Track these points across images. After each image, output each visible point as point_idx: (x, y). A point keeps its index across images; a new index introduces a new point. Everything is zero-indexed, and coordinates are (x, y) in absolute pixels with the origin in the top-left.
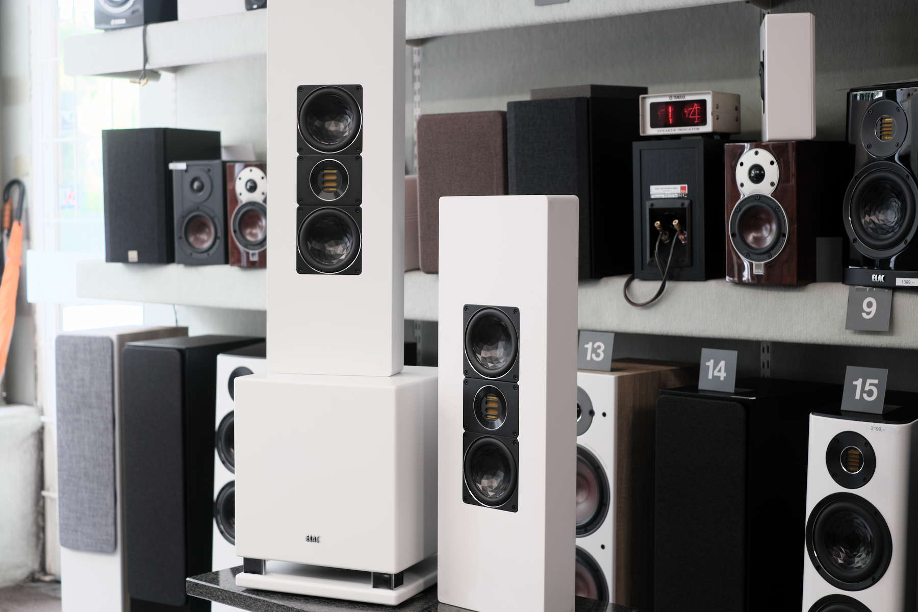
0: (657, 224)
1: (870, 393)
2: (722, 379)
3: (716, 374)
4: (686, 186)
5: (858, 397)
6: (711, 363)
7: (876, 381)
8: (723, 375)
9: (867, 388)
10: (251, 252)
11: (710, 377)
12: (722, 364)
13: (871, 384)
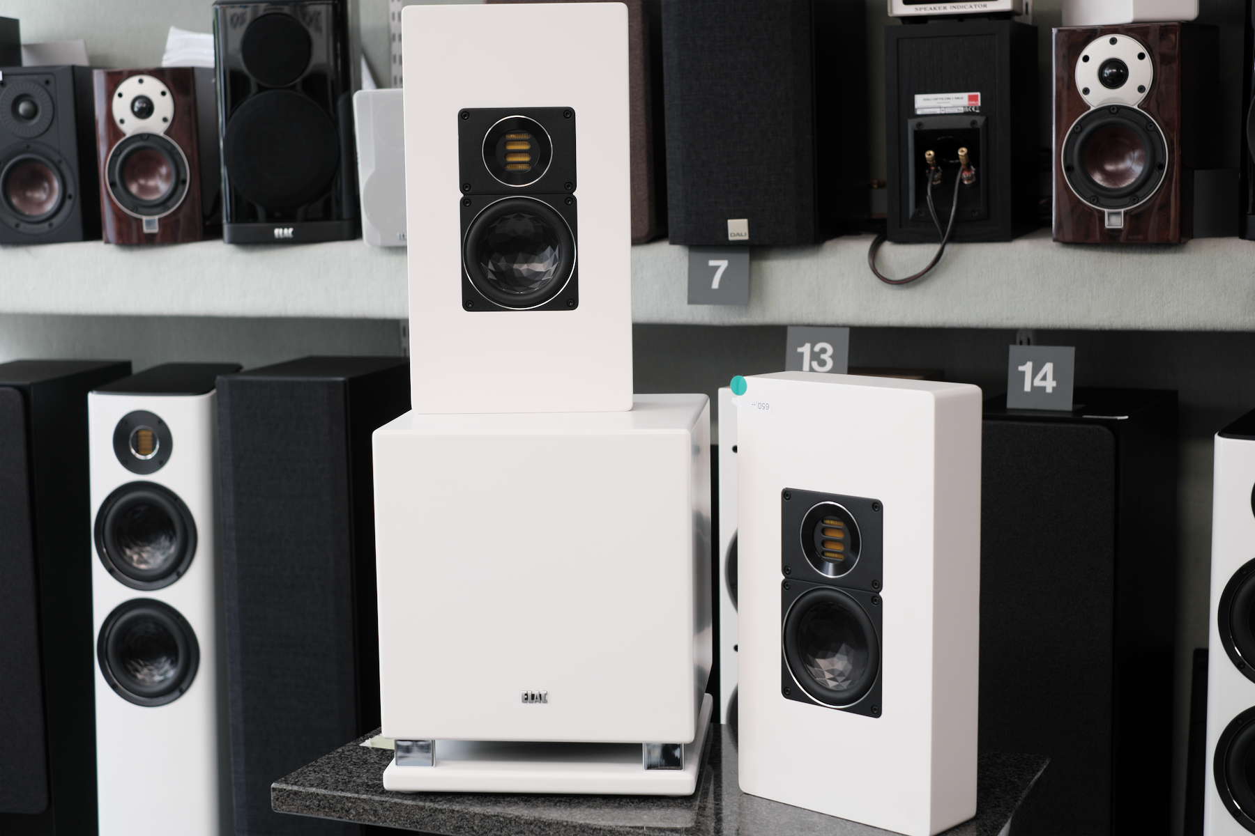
0: (930, 154)
2: (1049, 390)
3: (1038, 382)
4: (979, 94)
6: (1027, 368)
8: (1050, 385)
10: (145, 218)
11: (1027, 388)
12: (1048, 368)
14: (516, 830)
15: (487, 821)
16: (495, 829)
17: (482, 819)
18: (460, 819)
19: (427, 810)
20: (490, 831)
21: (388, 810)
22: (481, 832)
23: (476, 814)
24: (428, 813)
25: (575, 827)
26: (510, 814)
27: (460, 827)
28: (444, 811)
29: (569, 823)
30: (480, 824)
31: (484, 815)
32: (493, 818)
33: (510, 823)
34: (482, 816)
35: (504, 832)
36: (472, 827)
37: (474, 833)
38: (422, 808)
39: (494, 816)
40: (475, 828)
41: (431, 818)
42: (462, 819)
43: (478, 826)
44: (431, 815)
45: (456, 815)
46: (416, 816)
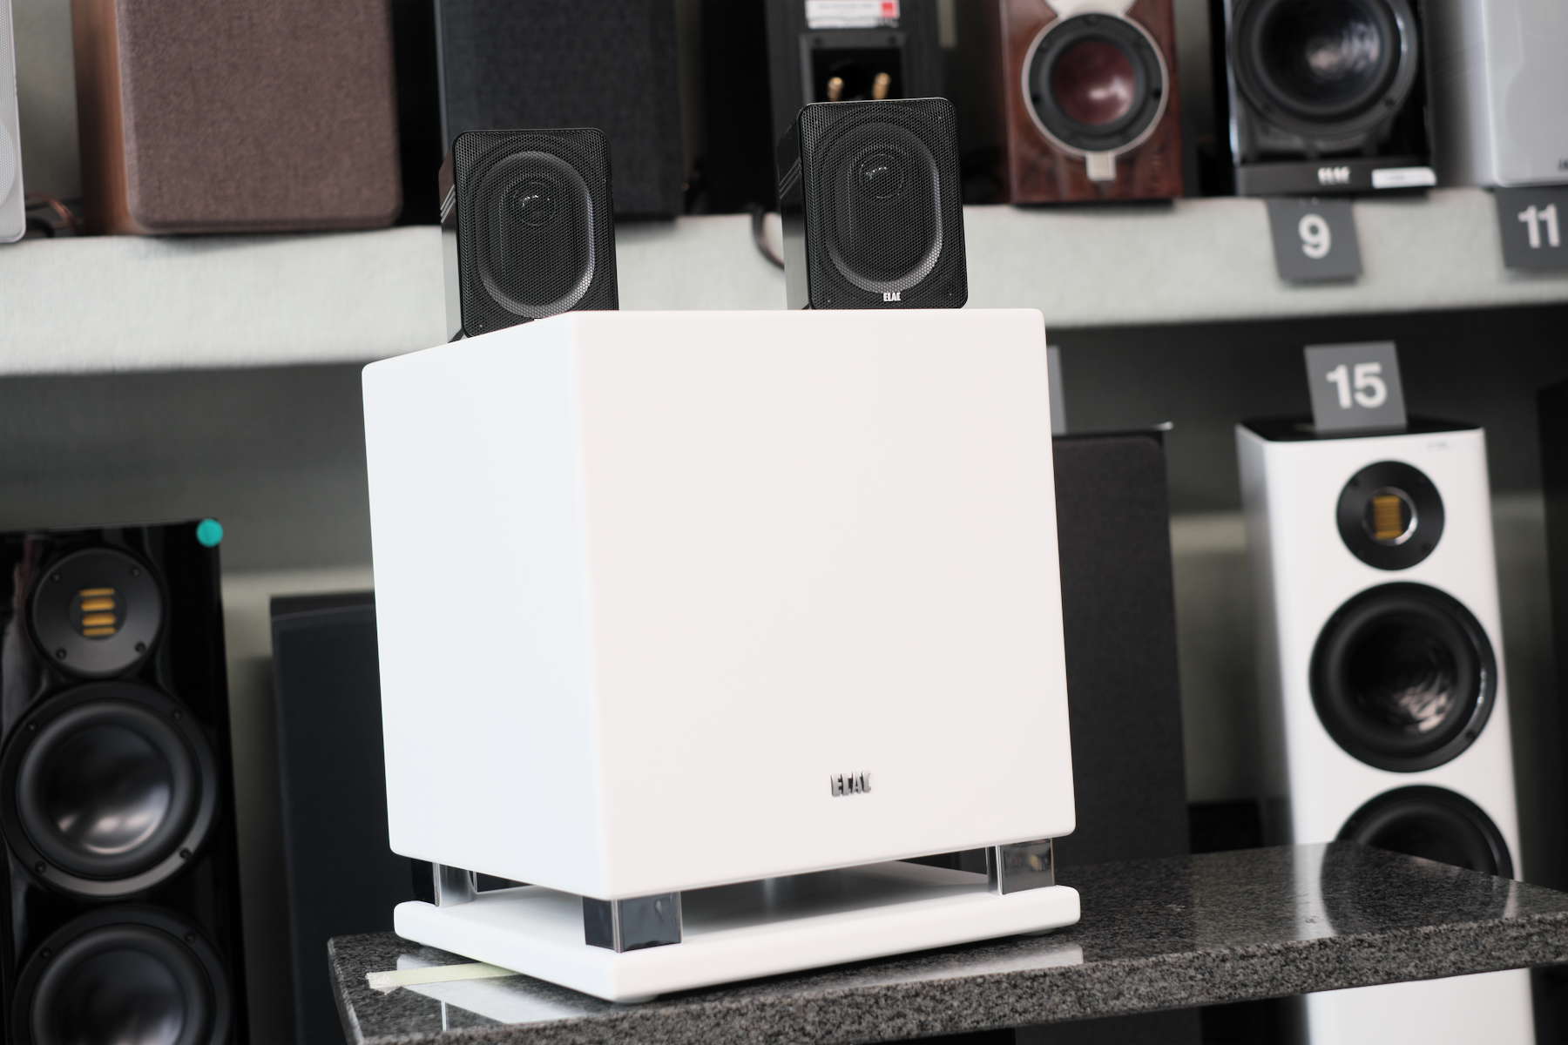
1: (1370, 391)
5: (1345, 400)
7: (1375, 368)
9: (1360, 382)
13: (1367, 375)
14: (888, 1013)
15: (831, 1009)
16: (848, 1022)
17: (821, 1009)
18: (777, 1018)
19: (708, 1017)
20: (839, 1027)
21: (626, 1034)
22: (819, 1035)
23: (808, 1001)
24: (713, 1021)
25: (998, 982)
26: (874, 988)
27: (779, 1033)
28: (744, 1011)
29: (988, 978)
30: (817, 1019)
31: (825, 999)
32: (844, 1001)
33: (877, 1002)
34: (821, 1003)
35: (864, 1024)
36: (803, 1029)
37: (807, 1039)
38: (697, 1017)
39: (846, 997)
40: (809, 1028)
41: (718, 1031)
42: (781, 1018)
43: (813, 1023)
44: (718, 1025)
45: (769, 1012)
46: (690, 1034)
